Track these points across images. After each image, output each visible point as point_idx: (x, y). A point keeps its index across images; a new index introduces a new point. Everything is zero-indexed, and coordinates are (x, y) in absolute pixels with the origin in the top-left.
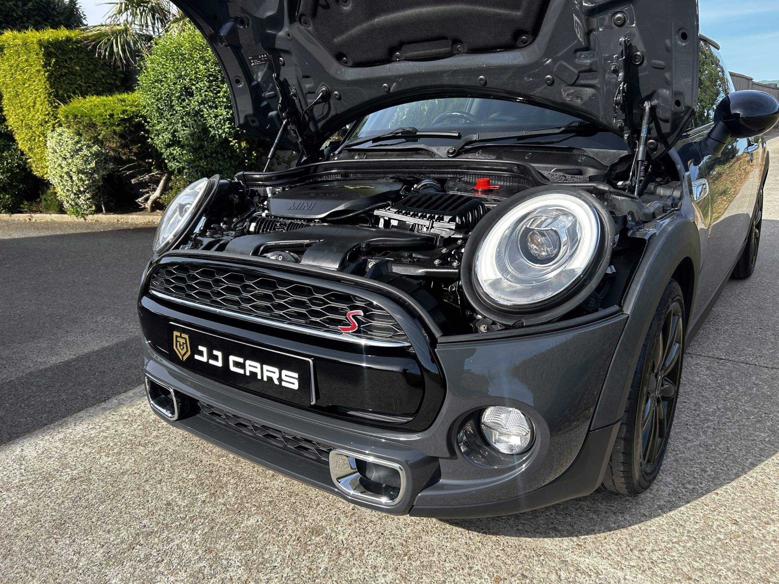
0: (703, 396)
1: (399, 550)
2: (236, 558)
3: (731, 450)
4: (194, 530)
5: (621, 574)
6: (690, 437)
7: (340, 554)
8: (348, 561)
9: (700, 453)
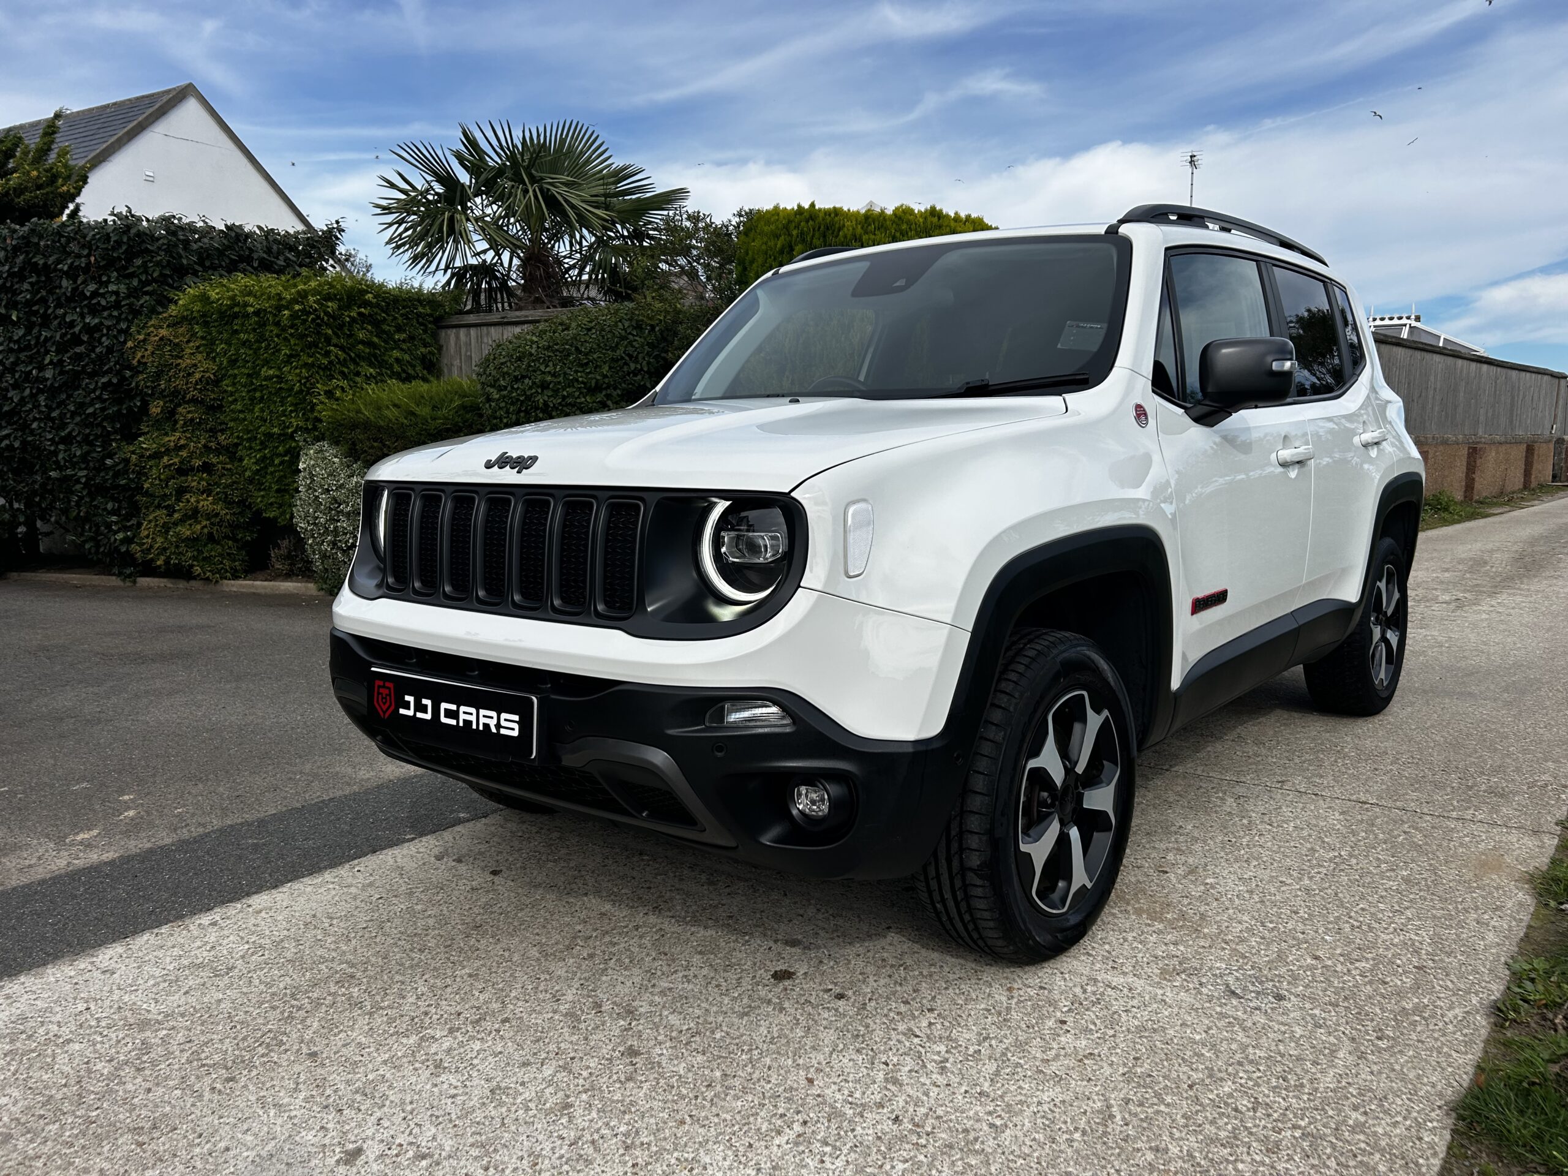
0: (1323, 842)
1: (892, 961)
2: (696, 959)
3: (1340, 895)
4: (641, 937)
5: (1160, 992)
6: (1289, 881)
7: (821, 962)
8: (832, 968)
9: (1297, 896)
